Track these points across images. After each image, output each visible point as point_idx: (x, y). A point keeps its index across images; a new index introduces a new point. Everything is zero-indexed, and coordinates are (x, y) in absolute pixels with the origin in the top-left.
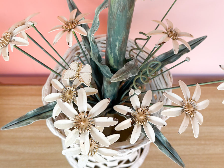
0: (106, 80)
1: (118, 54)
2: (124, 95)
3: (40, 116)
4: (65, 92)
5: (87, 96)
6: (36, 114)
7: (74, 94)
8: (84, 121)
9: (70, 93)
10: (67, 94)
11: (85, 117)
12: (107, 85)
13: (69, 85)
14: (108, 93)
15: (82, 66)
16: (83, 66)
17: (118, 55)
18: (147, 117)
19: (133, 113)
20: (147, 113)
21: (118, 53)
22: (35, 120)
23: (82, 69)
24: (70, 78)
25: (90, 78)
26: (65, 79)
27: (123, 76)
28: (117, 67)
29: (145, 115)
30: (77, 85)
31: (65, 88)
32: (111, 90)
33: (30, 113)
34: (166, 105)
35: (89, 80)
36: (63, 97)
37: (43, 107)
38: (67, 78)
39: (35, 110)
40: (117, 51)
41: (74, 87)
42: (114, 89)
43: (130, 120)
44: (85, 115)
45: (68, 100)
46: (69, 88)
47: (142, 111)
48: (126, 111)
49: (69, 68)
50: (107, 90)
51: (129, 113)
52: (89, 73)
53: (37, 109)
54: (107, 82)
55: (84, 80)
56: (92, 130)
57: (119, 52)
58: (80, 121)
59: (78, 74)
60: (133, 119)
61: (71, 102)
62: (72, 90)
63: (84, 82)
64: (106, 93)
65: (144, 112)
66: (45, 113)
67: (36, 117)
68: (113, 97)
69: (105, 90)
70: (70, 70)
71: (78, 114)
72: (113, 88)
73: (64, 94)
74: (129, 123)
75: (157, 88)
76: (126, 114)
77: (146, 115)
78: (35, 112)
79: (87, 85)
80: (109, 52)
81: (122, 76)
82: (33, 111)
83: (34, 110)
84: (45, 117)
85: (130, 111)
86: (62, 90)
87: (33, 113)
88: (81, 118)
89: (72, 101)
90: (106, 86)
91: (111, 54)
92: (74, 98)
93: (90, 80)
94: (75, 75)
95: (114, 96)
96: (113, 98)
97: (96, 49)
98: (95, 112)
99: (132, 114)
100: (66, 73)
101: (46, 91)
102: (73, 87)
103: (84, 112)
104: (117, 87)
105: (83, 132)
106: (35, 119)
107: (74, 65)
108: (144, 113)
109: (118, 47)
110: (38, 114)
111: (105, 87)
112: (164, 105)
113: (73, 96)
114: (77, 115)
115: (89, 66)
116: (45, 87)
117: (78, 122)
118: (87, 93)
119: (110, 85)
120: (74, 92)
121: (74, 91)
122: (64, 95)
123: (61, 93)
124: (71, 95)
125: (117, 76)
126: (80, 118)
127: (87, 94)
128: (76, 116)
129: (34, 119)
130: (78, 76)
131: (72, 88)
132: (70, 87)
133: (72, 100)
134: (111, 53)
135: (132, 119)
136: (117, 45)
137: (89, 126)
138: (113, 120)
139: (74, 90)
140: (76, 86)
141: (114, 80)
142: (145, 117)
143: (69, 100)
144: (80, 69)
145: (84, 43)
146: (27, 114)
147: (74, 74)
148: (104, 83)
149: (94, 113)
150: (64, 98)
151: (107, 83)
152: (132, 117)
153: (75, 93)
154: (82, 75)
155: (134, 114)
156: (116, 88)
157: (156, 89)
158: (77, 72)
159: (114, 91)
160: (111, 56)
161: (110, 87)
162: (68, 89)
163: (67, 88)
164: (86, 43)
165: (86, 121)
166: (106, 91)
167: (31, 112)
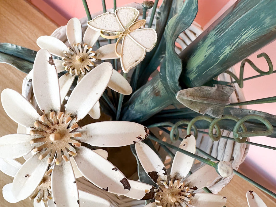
0: (155, 85)
1: (222, 56)
2: (159, 125)
3: (18, 61)
4: (78, 52)
5: (107, 87)
6: (16, 54)
7: (88, 66)
8: (62, 135)
9: (82, 60)
10: (77, 58)
11: (68, 127)
12: (149, 93)
13: (92, 46)
14: (139, 106)
15: (141, 25)
16: (142, 27)
17: (221, 59)
18: (180, 204)
19: (163, 179)
20: (186, 199)
21: (226, 54)
22: (6, 62)
23: (137, 30)
24: (103, 31)
25: (140, 58)
26: (92, 24)
27: (200, 103)
28: (194, 78)
29: (180, 199)
30: (106, 55)
31: (82, 45)
32: (148, 105)
33: (9, 46)
34: (210, 189)
35: (134, 60)
36: (68, 57)
37: (33, 52)
38: (98, 26)
39: (20, 47)
40: (229, 48)
41: (98, 55)
42: (153, 108)
43: (148, 188)
44: (72, 124)
45: (71, 70)
46: (87, 50)
47: (180, 189)
48: (153, 168)
49: (115, 13)
50: (142, 101)
51: (154, 175)
52: (145, 49)
53: (22, 48)
54: (154, 89)
55: (125, 52)
56: (62, 165)
57: (230, 52)
58: (52, 127)
59: (124, 34)
60: (155, 190)
61: (73, 76)
62: (91, 58)
63: (122, 55)
64: (136, 103)
65: (182, 193)
66: (28, 63)
67: (12, 58)
68: (141, 115)
69: (139, 98)
70: (114, 18)
71: (59, 109)
72: (153, 105)
73: (72, 53)
74: (142, 191)
75: (211, 152)
76: (149, 173)
77: (183, 200)
78: (18, 50)
79: (124, 67)
80: (209, 41)
81: (200, 101)
82: (14, 46)
83: (17, 46)
84: (25, 68)
85: (161, 173)
86: (75, 45)
87: (13, 51)
88: (58, 123)
89: (75, 75)
90: (146, 93)
91: (209, 46)
92: (83, 73)
93: (137, 63)
94: (116, 33)
95: (144, 116)
96: (140, 117)
97: (189, 16)
98: (97, 136)
99: (158, 180)
100: (104, 16)
101: (58, 35)
102: (96, 55)
103: (73, 117)
104: (161, 108)
105: (41, 157)
106: (8, 61)
107: (128, 14)
108: (180, 194)
109: (241, 42)
110: (19, 56)
111: (143, 93)
112: (206, 188)
113: (85, 69)
114: (55, 110)
115: (154, 35)
116: (61, 28)
117: (48, 127)
118: (111, 82)
119: (153, 98)
120: (90, 62)
121: (93, 62)
122: (72, 55)
123: (69, 48)
124: (83, 64)
125: (193, 97)
126: (56, 121)
127: (109, 84)
128: (52, 111)
129: (6, 59)
130: (120, 37)
131: (93, 54)
132: (91, 49)
133: (77, 74)
134: (212, 44)
135: (153, 188)
136: (243, 37)
137: (62, 152)
138: (121, 181)
139: (94, 60)
140: (103, 55)
141: (183, 100)
142: (178, 202)
143: (73, 69)
144: (134, 28)
145: (161, 11)
146: (5, 44)
147: (116, 29)
148: (147, 87)
149: (94, 135)
150: (68, 60)
151: (152, 92)
152: (155, 186)
153: (91, 65)
154: (128, 41)
155: (162, 182)
156: (158, 108)
157: (208, 152)
158: (124, 30)
159: (151, 110)
160: (205, 50)
161: (152, 99)
162: (85, 51)
163: (86, 47)
164: (164, 11)
165: (65, 138)
166: (140, 101)
167: (12, 45)
